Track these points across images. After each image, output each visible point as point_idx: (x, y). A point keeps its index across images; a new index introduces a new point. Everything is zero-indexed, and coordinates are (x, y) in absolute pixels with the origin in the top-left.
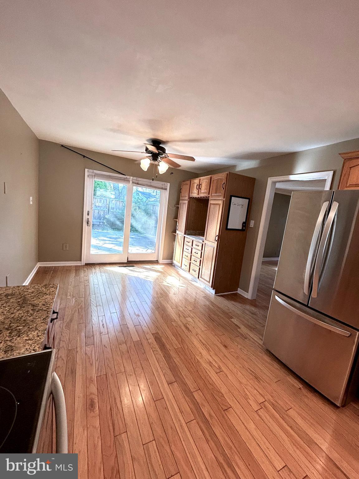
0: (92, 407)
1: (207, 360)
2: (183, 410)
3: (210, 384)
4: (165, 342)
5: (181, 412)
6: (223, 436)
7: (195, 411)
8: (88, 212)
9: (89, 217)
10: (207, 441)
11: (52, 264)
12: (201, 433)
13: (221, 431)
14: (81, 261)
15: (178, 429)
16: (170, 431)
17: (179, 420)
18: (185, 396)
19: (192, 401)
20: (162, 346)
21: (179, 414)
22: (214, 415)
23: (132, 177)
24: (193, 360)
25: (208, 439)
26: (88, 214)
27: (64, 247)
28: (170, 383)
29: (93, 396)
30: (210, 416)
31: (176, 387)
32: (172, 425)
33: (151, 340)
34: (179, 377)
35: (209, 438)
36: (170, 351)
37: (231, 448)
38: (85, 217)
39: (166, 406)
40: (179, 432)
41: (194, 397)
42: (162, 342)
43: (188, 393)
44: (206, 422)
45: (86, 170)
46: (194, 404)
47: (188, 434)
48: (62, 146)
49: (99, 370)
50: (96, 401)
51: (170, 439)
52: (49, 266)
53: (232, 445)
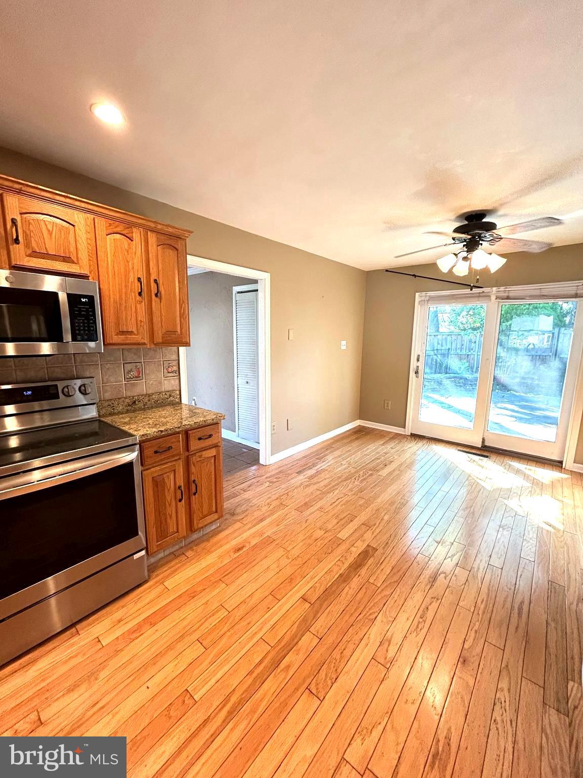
0: (238, 550)
1: (389, 634)
2: (276, 628)
3: (342, 653)
4: (367, 565)
5: (273, 627)
6: (265, 695)
7: (283, 644)
8: (419, 356)
9: (419, 364)
10: (250, 673)
11: (374, 425)
12: (257, 661)
13: (272, 692)
14: (405, 428)
15: (250, 631)
16: (244, 623)
17: (261, 629)
18: (297, 623)
19: (295, 635)
20: (357, 565)
21: (268, 626)
22: (291, 674)
23: (494, 289)
24: (368, 612)
25: (253, 672)
26: (418, 360)
27: (386, 405)
28: (304, 599)
29: (248, 545)
30: (288, 667)
31: (303, 607)
32: (253, 623)
33: (356, 549)
34: (321, 605)
35: (254, 675)
36: (358, 577)
37: (253, 711)
38: (413, 364)
39: (271, 607)
40: (248, 633)
41: (302, 635)
42: (366, 561)
43: (305, 625)
44: (276, 664)
45: (417, 294)
46: (292, 639)
47: (250, 644)
48: (387, 271)
49: (276, 533)
50: (244, 550)
51: (236, 627)
52: (368, 426)
53: (258, 713)
